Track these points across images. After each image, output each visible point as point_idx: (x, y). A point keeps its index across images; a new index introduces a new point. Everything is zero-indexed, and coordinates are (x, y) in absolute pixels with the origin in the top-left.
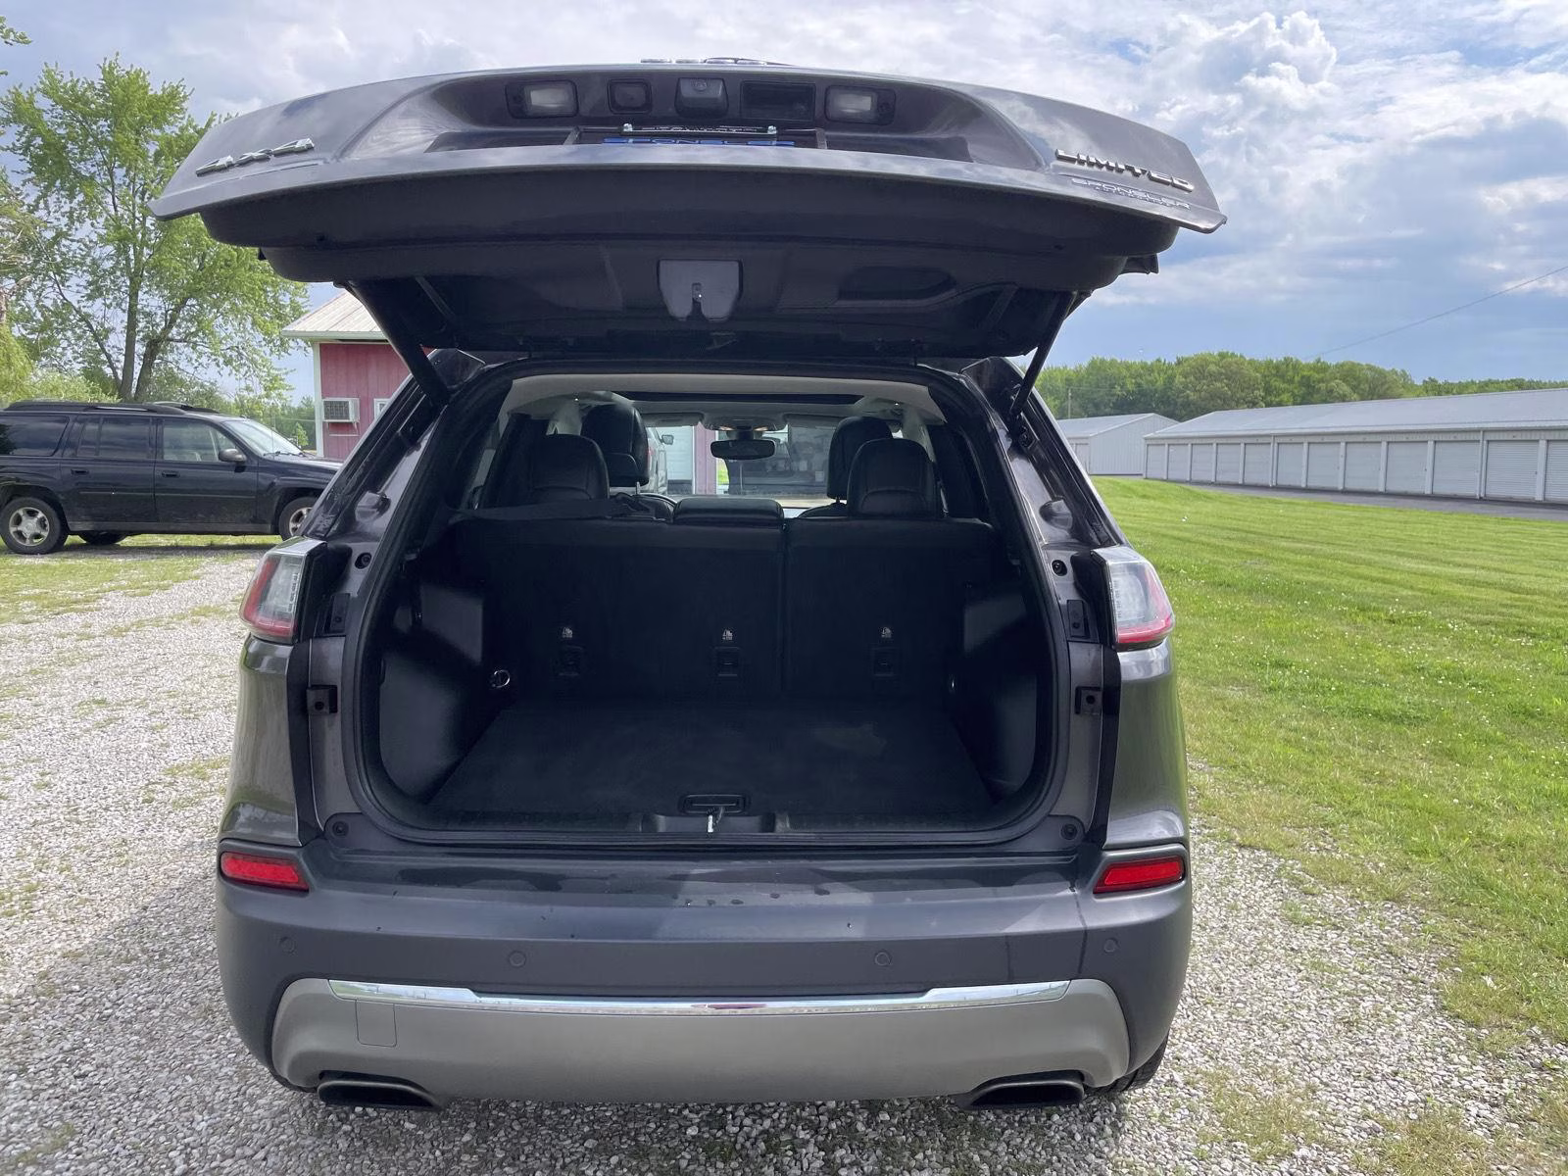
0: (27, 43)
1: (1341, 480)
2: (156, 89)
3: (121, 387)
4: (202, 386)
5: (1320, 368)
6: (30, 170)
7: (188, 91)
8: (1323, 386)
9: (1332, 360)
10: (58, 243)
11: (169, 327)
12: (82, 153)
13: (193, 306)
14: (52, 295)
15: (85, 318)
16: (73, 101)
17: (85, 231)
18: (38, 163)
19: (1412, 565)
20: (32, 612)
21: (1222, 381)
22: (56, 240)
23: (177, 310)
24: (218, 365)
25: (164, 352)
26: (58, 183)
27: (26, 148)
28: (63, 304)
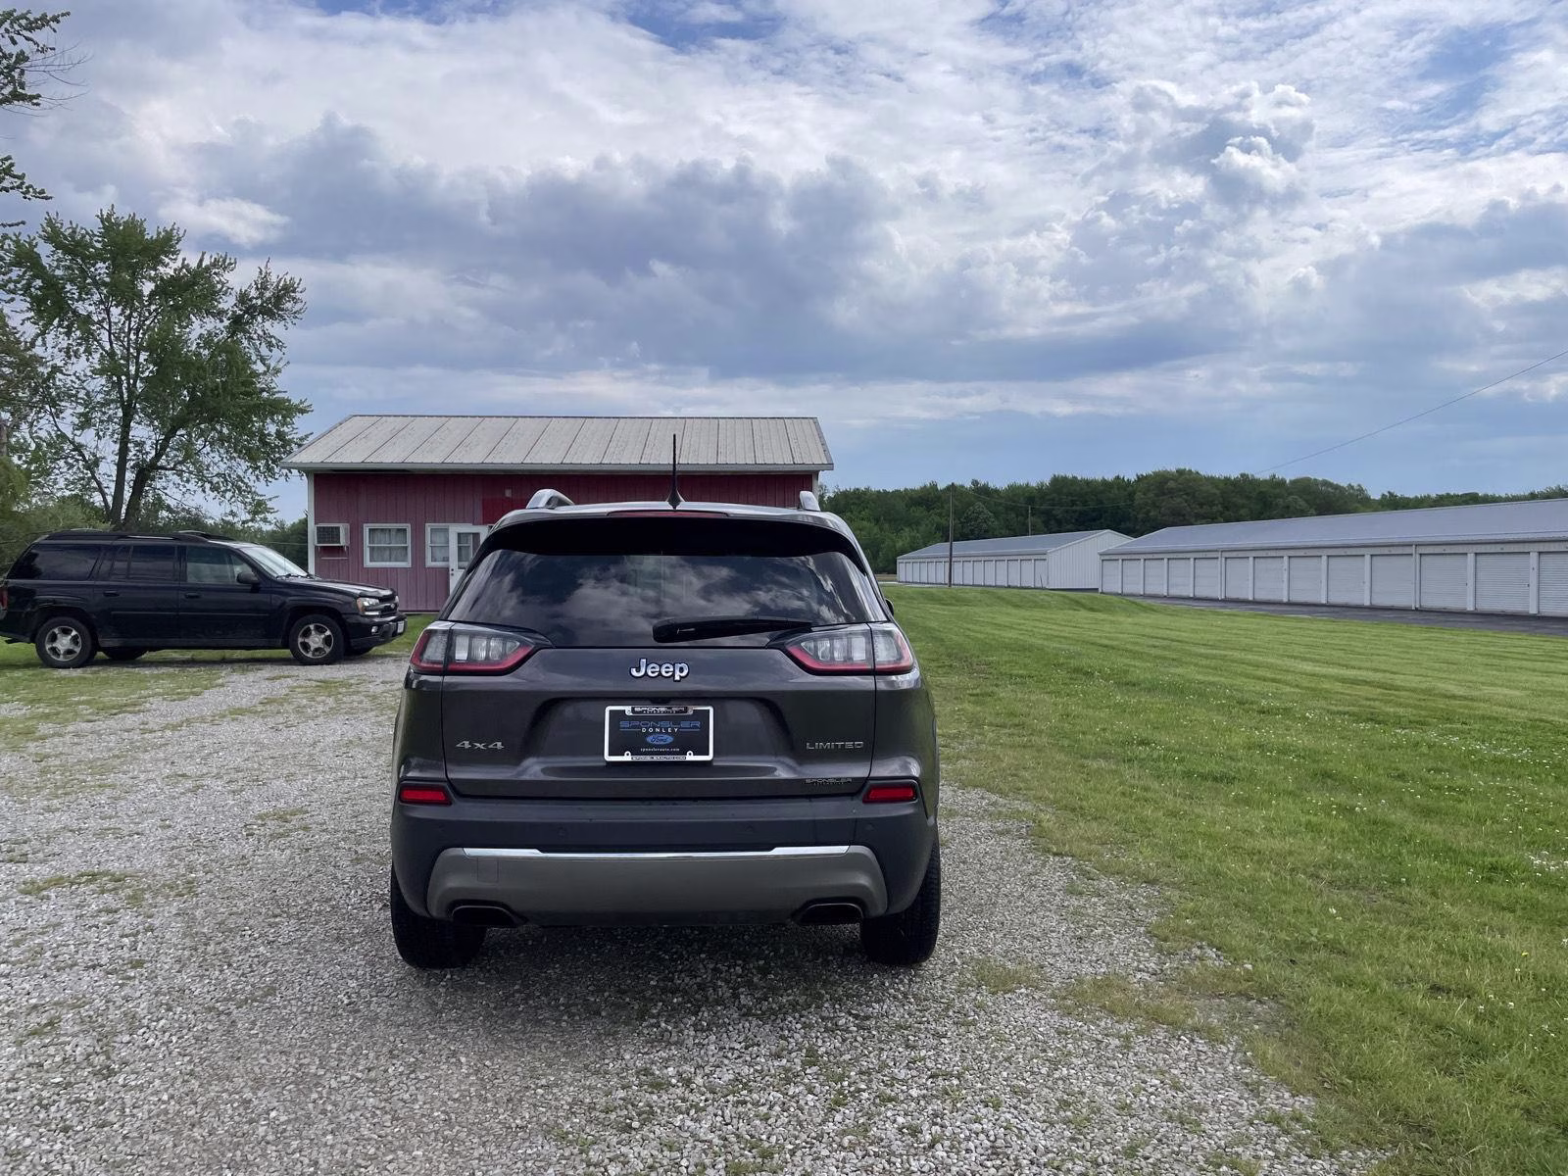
0: (47, 198)
1: (1285, 593)
2: (151, 233)
3: (111, 513)
4: (189, 512)
5: (1277, 484)
6: (29, 309)
7: (181, 233)
8: (1280, 501)
9: (1289, 475)
10: (54, 378)
11: (158, 456)
12: (80, 294)
13: (182, 436)
14: (48, 427)
15: (78, 448)
16: (73, 246)
17: (81, 365)
18: (37, 304)
19: (1308, 667)
20: (90, 714)
21: (1181, 496)
22: (51, 376)
23: (167, 440)
24: (204, 491)
25: (153, 480)
26: (56, 322)
27: (27, 288)
28: (58, 436)
